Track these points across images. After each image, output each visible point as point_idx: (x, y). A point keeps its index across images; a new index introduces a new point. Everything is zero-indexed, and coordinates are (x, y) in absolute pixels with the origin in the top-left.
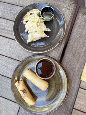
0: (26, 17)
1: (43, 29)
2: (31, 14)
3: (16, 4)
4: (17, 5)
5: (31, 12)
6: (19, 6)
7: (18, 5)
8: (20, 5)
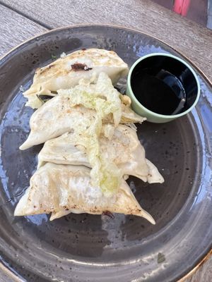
0: (51, 74)
1: (128, 163)
2: (78, 67)
3: (21, 9)
4: (26, 12)
5: (79, 57)
6: (31, 19)
7: (29, 14)
8: (34, 17)
